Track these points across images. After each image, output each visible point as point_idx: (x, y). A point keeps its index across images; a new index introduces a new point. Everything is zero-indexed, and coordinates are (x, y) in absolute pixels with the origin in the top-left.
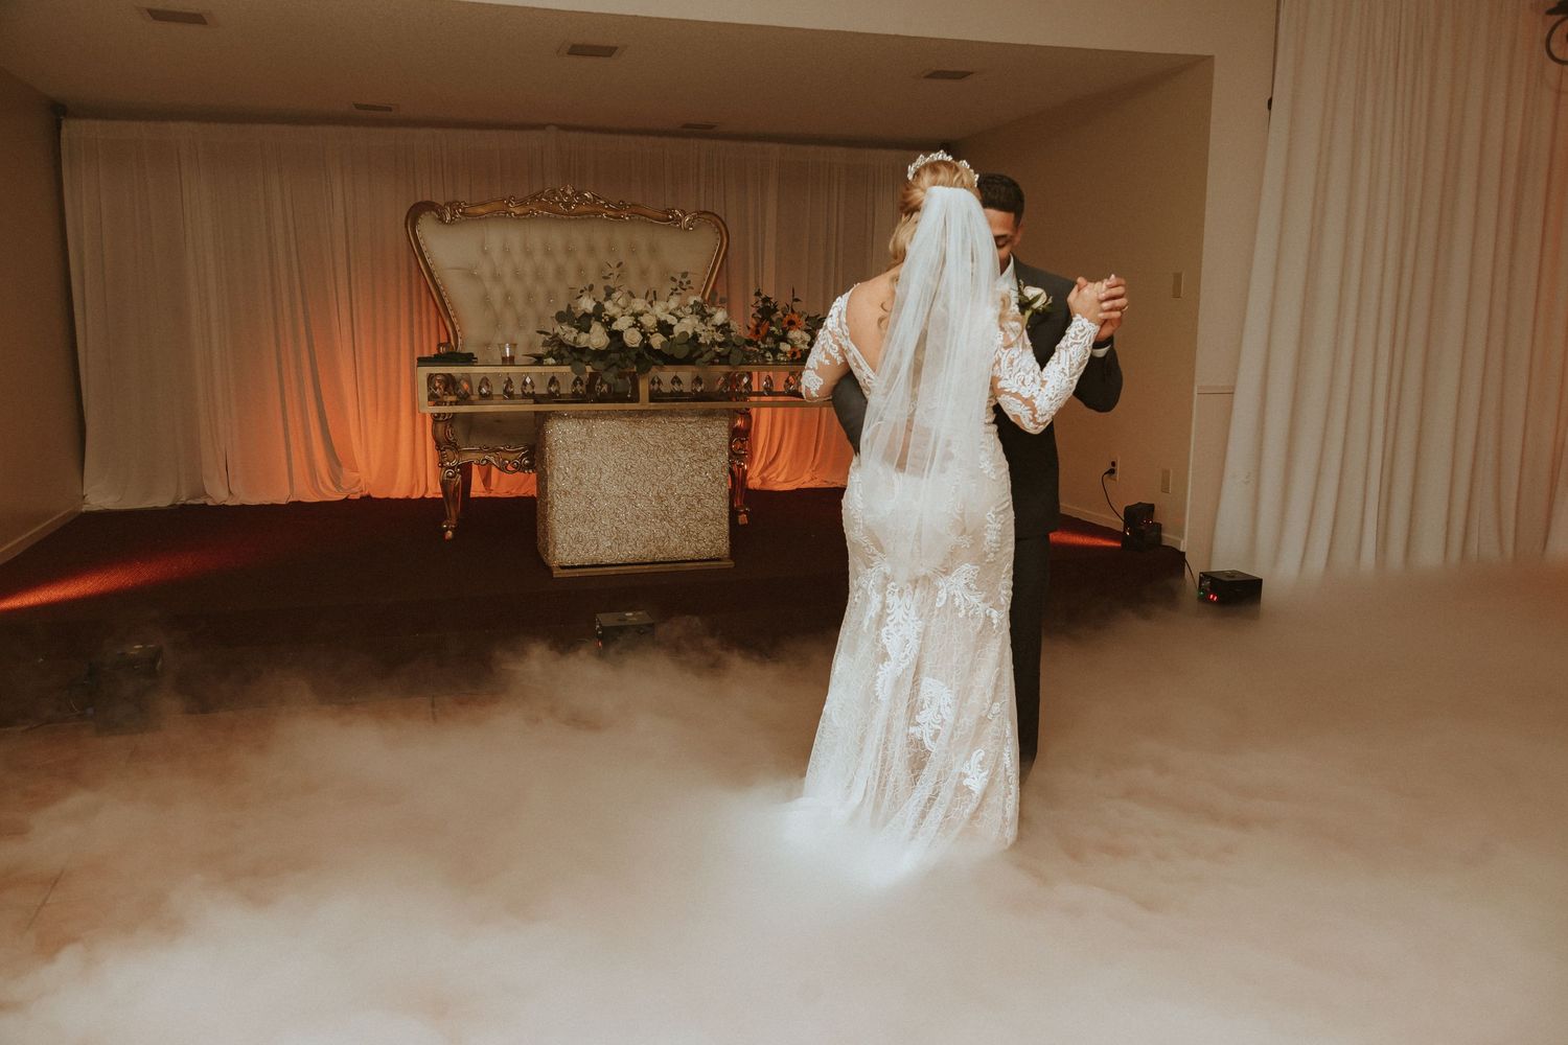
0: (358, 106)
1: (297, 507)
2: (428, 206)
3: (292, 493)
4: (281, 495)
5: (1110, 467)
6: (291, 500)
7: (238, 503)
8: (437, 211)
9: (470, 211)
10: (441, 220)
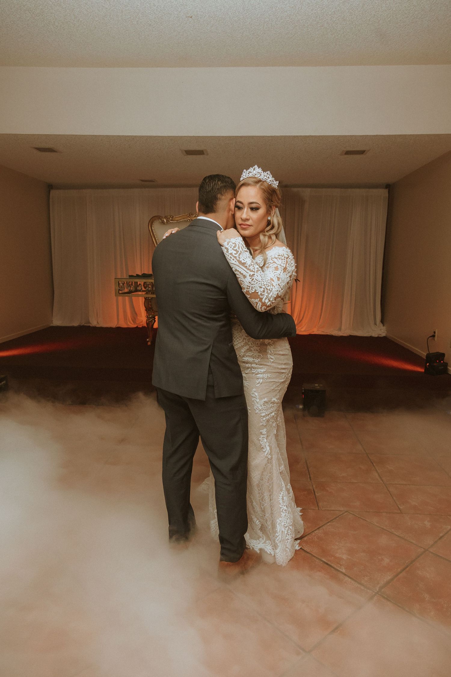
0: (143, 181)
1: (119, 329)
2: (158, 217)
3: (118, 322)
4: (113, 324)
5: (433, 334)
6: (117, 326)
7: (100, 326)
8: (161, 219)
9: (173, 219)
10: (163, 223)
